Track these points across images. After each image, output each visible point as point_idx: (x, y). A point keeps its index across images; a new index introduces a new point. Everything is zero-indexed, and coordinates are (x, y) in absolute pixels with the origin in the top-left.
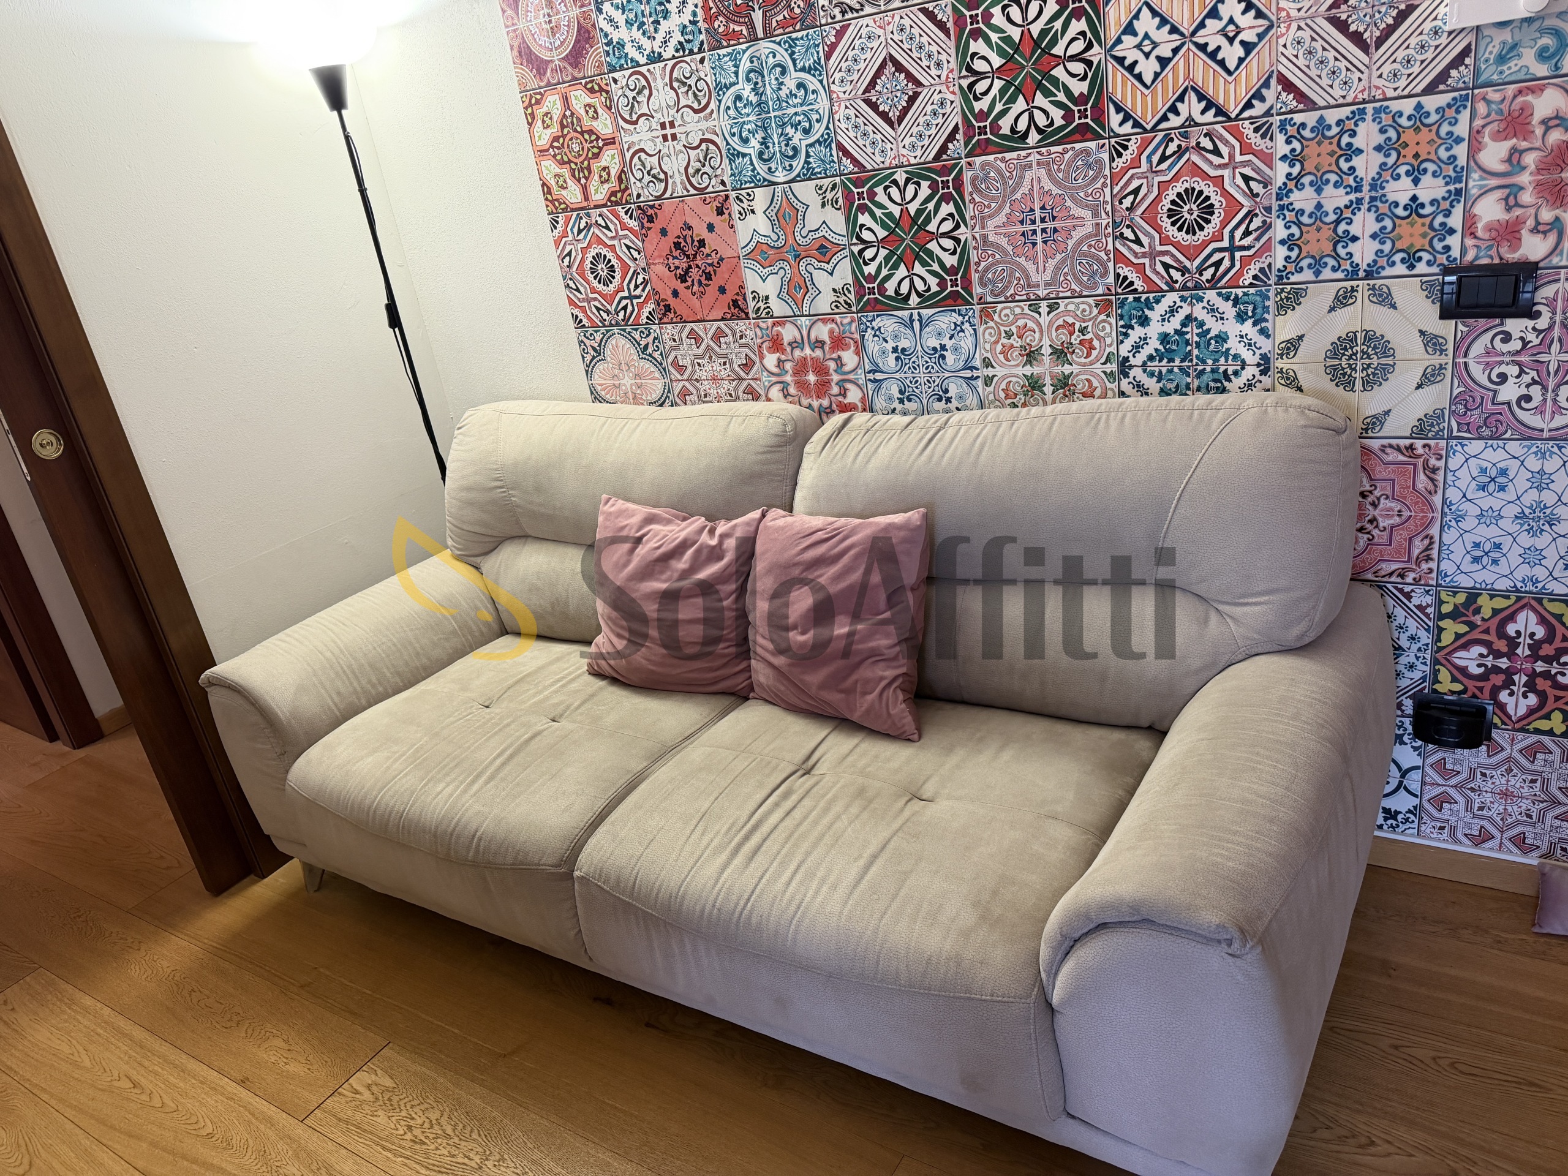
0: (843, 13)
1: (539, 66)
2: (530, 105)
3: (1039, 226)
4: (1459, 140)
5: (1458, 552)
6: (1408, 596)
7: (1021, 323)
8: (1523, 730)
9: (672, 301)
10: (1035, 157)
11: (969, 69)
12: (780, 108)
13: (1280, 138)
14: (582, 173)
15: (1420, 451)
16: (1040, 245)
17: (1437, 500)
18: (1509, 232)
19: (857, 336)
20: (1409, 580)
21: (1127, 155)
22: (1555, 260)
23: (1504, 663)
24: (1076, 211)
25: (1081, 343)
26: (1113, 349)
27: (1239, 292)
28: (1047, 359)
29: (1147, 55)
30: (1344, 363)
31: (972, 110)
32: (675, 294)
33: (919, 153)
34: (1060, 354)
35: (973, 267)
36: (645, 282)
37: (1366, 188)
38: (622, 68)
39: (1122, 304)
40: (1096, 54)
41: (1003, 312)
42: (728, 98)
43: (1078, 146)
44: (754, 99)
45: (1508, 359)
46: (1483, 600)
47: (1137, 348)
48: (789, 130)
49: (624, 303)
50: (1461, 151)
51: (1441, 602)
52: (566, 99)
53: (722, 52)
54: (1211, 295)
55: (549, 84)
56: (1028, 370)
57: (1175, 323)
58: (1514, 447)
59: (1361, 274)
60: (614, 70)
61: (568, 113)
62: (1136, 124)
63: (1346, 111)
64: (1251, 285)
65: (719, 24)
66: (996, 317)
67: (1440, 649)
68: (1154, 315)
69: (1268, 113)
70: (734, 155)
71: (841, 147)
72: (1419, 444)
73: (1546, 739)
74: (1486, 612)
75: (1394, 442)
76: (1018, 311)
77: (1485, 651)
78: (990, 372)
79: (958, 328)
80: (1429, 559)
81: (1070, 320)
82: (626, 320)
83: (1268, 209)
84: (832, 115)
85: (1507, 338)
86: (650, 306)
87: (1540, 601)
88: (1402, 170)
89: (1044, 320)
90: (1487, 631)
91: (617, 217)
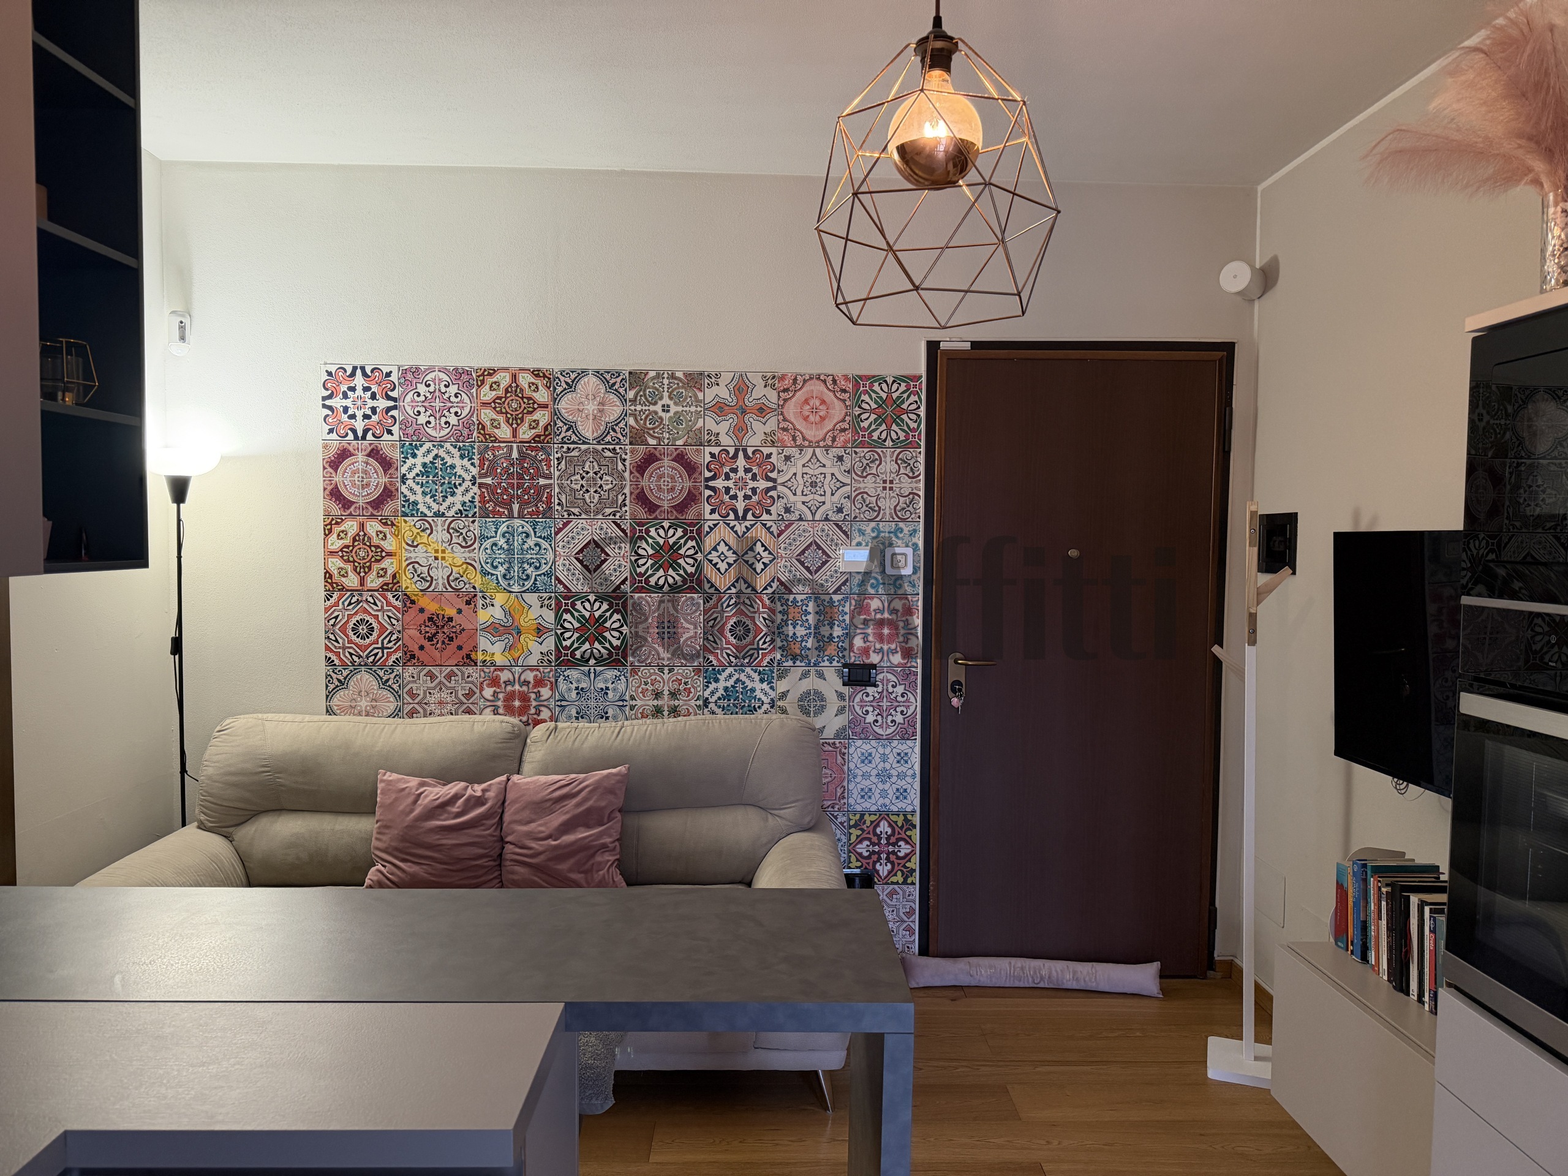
0: (569, 515)
1: (346, 504)
2: (330, 524)
3: (666, 630)
4: (846, 614)
5: (855, 792)
6: (836, 819)
7: (653, 677)
8: (887, 883)
9: (417, 653)
10: (666, 598)
11: (636, 552)
12: (522, 554)
13: (779, 604)
14: (363, 570)
15: (838, 745)
16: (666, 639)
17: (846, 768)
18: (866, 651)
19: (553, 680)
20: (836, 809)
21: (712, 602)
22: (882, 664)
23: (876, 848)
24: (686, 625)
25: (685, 689)
26: (701, 693)
27: (761, 669)
28: (666, 697)
29: (723, 561)
30: (806, 704)
31: (636, 572)
32: (422, 648)
33: (604, 587)
34: (673, 695)
35: (629, 647)
36: (398, 640)
37: (813, 628)
38: (412, 515)
39: (707, 671)
40: (699, 556)
41: (644, 671)
42: (488, 543)
43: (688, 595)
44: (505, 546)
45: (869, 704)
46: (866, 817)
47: (713, 693)
48: (526, 566)
49: (376, 651)
50: (847, 618)
51: (850, 820)
52: (362, 526)
53: (488, 520)
54: (748, 669)
55: (350, 515)
56: (655, 703)
57: (731, 682)
58: (873, 743)
59: (812, 664)
60: (407, 515)
61: (362, 533)
62: (716, 589)
63: (804, 597)
64: (766, 666)
65: (490, 506)
66: (640, 674)
67: (851, 844)
68: (722, 677)
69: (773, 593)
70: (485, 573)
71: (557, 578)
72: (837, 741)
73: (896, 886)
74: (868, 823)
75: (827, 741)
76: (652, 671)
77: (869, 843)
78: (634, 703)
79: (618, 678)
80: (844, 798)
81: (680, 678)
82: (374, 663)
83: (774, 633)
84: (554, 562)
85: (868, 695)
86: (399, 654)
87: (888, 815)
88: (826, 622)
89: (666, 677)
90: (869, 833)
91: (385, 598)
